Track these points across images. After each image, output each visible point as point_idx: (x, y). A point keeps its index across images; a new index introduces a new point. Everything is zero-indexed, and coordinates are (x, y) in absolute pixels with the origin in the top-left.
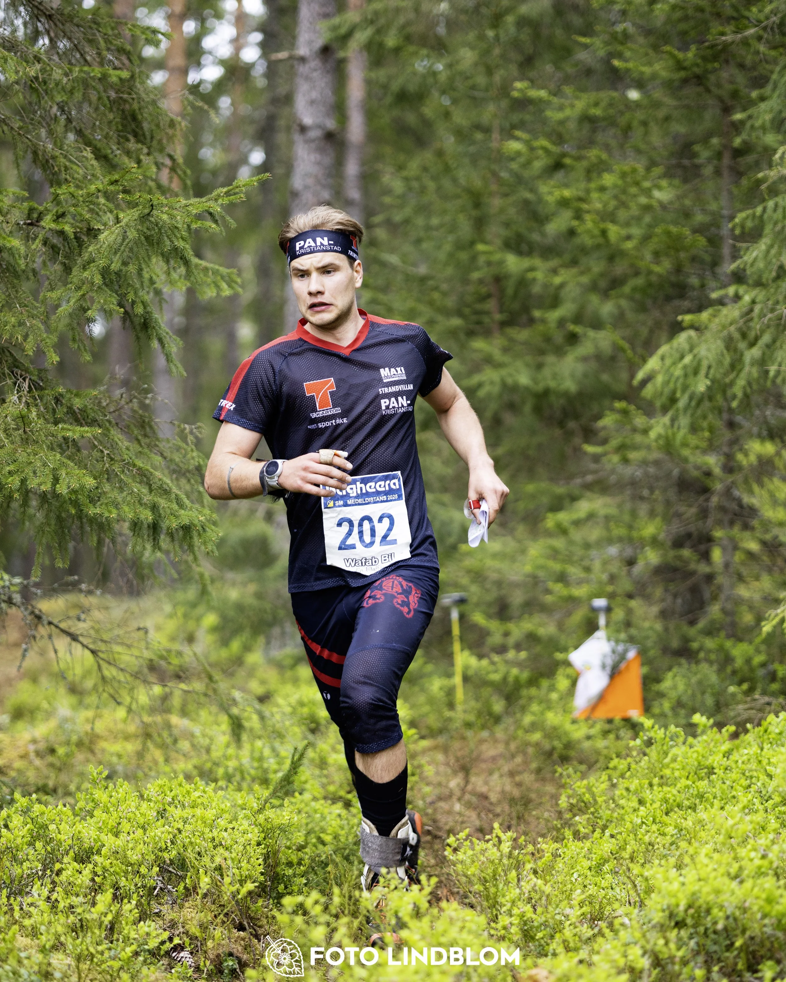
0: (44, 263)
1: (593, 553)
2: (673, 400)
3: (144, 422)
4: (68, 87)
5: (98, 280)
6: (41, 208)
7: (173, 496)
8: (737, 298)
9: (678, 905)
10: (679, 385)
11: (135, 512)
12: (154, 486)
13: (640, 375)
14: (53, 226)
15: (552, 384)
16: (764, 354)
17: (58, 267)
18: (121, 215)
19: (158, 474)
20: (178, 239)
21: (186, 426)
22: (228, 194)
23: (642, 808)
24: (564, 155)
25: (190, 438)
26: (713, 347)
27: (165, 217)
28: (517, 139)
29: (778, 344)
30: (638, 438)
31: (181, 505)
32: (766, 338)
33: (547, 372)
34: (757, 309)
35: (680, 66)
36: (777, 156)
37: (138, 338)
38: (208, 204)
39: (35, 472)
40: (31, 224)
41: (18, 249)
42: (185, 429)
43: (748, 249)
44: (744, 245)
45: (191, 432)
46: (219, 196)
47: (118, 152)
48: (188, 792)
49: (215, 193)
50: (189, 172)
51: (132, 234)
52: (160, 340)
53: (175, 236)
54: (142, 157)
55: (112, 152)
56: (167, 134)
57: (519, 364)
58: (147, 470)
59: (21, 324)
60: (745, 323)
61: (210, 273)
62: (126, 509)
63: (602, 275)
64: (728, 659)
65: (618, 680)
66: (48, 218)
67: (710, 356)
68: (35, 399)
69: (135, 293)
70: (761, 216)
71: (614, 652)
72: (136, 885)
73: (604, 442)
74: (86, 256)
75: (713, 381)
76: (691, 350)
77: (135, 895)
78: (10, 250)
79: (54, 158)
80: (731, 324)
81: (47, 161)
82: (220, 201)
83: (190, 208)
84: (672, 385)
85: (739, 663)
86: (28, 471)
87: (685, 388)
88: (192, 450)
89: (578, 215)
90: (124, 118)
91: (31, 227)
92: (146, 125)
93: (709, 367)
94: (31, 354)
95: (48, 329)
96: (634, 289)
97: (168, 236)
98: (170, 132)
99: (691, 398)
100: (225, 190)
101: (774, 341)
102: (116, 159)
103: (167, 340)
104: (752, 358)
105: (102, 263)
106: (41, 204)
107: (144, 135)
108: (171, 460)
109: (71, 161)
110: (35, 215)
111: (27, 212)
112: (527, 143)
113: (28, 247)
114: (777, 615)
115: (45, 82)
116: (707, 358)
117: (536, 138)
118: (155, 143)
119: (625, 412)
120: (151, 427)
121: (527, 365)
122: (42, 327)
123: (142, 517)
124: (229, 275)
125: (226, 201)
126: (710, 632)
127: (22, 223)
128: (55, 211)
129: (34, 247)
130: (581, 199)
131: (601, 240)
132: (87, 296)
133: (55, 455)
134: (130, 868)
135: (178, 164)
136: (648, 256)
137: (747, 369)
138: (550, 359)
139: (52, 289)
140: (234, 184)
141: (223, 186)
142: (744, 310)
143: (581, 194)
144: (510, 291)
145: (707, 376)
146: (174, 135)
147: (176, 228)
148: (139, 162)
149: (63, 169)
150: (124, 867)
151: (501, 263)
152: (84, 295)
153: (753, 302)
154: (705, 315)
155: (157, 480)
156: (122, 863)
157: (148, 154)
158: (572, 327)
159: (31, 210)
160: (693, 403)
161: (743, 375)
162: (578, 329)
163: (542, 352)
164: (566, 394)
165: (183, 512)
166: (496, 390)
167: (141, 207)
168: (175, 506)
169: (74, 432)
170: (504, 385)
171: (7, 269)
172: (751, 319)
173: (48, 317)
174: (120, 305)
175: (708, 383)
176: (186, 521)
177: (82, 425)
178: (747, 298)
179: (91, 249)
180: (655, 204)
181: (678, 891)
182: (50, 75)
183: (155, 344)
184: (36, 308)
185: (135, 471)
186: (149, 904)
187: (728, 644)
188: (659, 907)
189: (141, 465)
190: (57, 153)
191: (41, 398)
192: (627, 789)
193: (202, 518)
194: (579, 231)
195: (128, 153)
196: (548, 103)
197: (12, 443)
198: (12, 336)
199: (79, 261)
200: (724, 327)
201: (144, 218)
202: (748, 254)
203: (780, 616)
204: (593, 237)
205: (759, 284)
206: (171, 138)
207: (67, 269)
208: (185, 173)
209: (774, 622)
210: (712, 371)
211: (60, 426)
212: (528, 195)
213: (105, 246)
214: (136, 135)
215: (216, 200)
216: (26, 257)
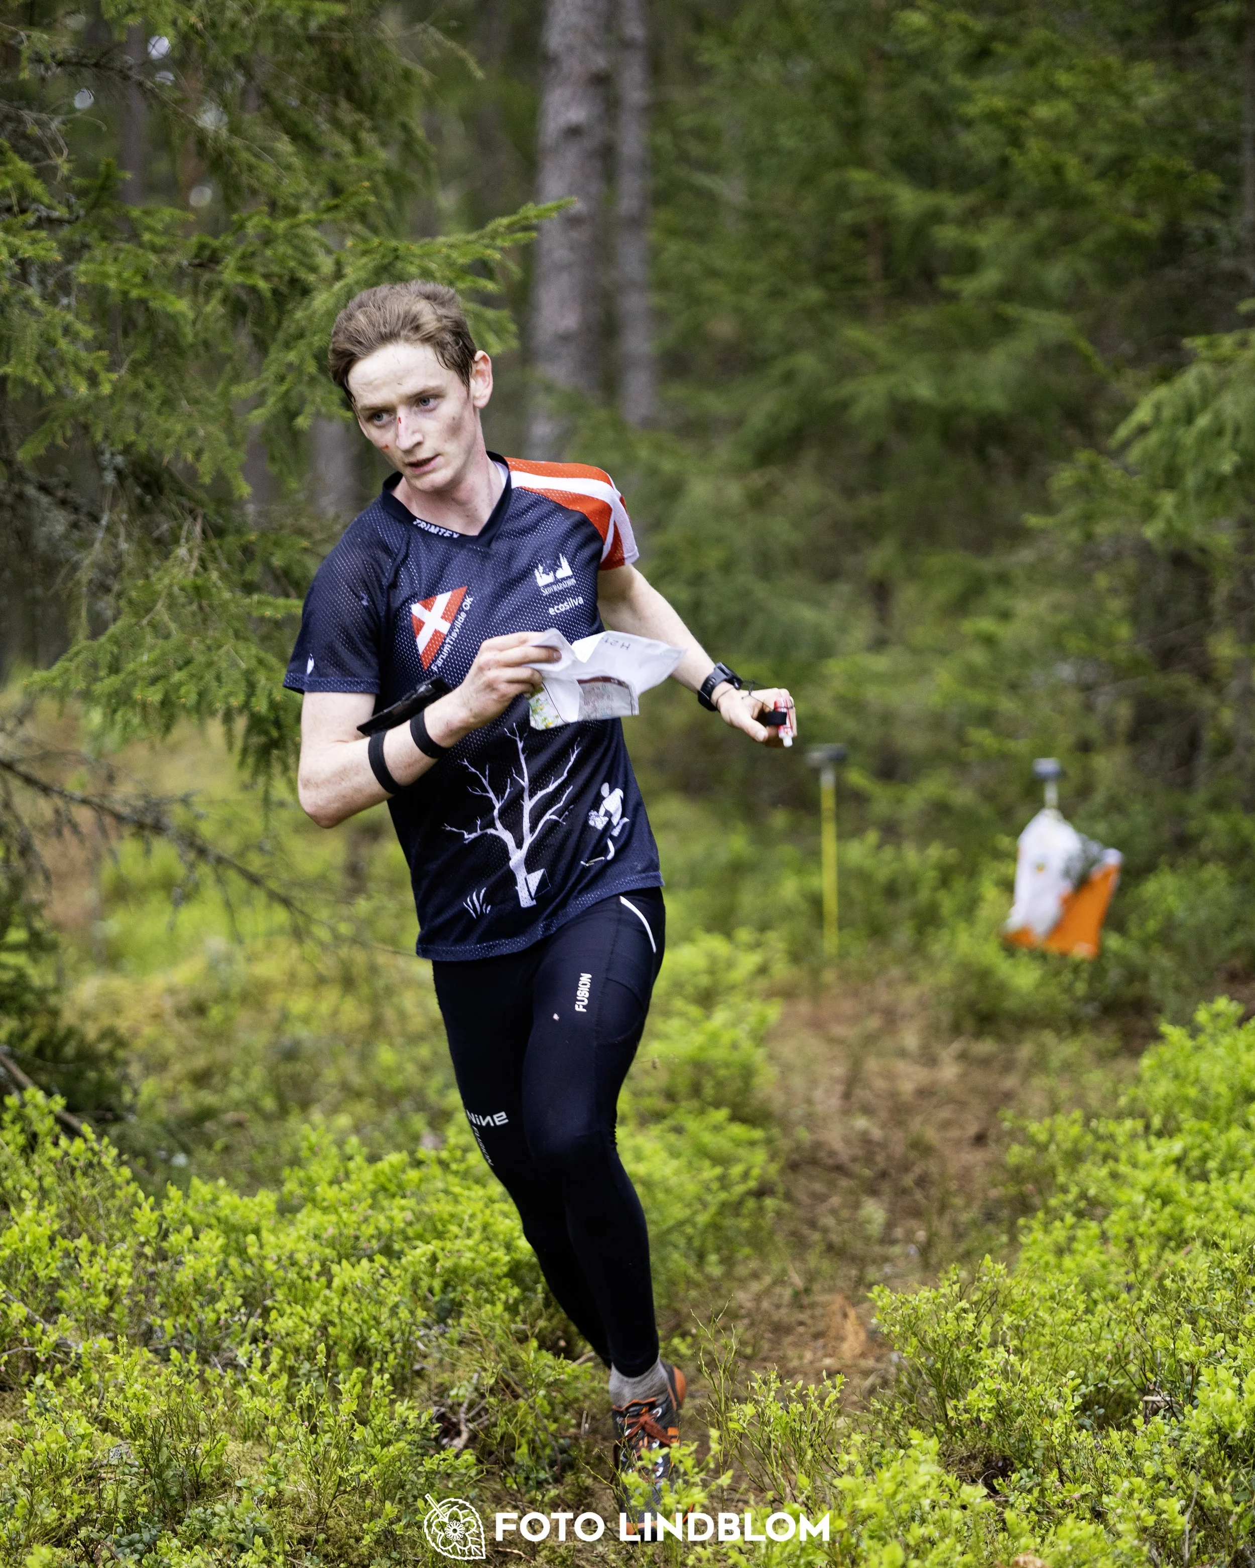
0: (223, 333)
4: (251, 32)
5: (311, 367)
6: (216, 243)
9: (1232, 1426)
14: (240, 279)
15: (968, 398)
17: (243, 340)
22: (511, 229)
24: (993, 36)
30: (1113, 503)
33: (959, 378)
39: (218, 678)
40: (200, 265)
41: (183, 315)
46: (497, 231)
47: (325, 127)
49: (490, 227)
54: (362, 134)
55: (317, 126)
56: (399, 91)
57: (917, 365)
59: (191, 433)
63: (1052, 231)
66: (230, 262)
67: (1238, 413)
68: (212, 551)
74: (289, 327)
76: (1209, 402)
78: (172, 318)
79: (231, 151)
81: (220, 156)
82: (499, 242)
86: (209, 676)
89: (1016, 139)
90: (332, 68)
91: (199, 271)
92: (364, 82)
93: (1238, 432)
94: (207, 480)
95: (233, 444)
96: (1098, 245)
98: (404, 88)
99: (1208, 478)
100: (507, 221)
102: (323, 141)
105: (317, 341)
106: (216, 236)
107: (363, 94)
109: (256, 155)
110: (207, 253)
111: (194, 250)
112: (934, 15)
113: (195, 306)
115: (213, 25)
116: (1234, 417)
118: (380, 107)
119: (1095, 467)
121: (929, 366)
122: (223, 437)
125: (509, 241)
127: (185, 263)
128: (239, 251)
129: (208, 309)
130: (1018, 112)
131: (1052, 180)
132: (293, 394)
133: (248, 649)
138: (966, 356)
139: (236, 378)
140: (522, 210)
141: (503, 214)
143: (1019, 103)
144: (901, 243)
145: (1233, 447)
148: (355, 140)
149: (245, 167)
151: (888, 198)
152: (287, 392)
154: (1227, 342)
157: (372, 128)
158: (1001, 307)
159: (202, 247)
162: (1010, 309)
163: (950, 346)
164: (989, 414)
166: (880, 406)
169: (276, 608)
170: (893, 399)
171: (166, 341)
173: (231, 420)
175: (1236, 458)
177: (287, 596)
179: (299, 315)
180: (1136, 117)
181: (1234, 1405)
182: (222, 12)
184: (212, 405)
190: (237, 142)
191: (221, 547)
194: (1019, 163)
195: (340, 128)
197: (182, 626)
198: (178, 454)
199: (281, 336)
204: (1040, 174)
206: (403, 97)
207: (261, 346)
208: (426, 150)
211: (256, 597)
213: (321, 312)
214: (350, 97)
215: (493, 238)
216: (194, 323)
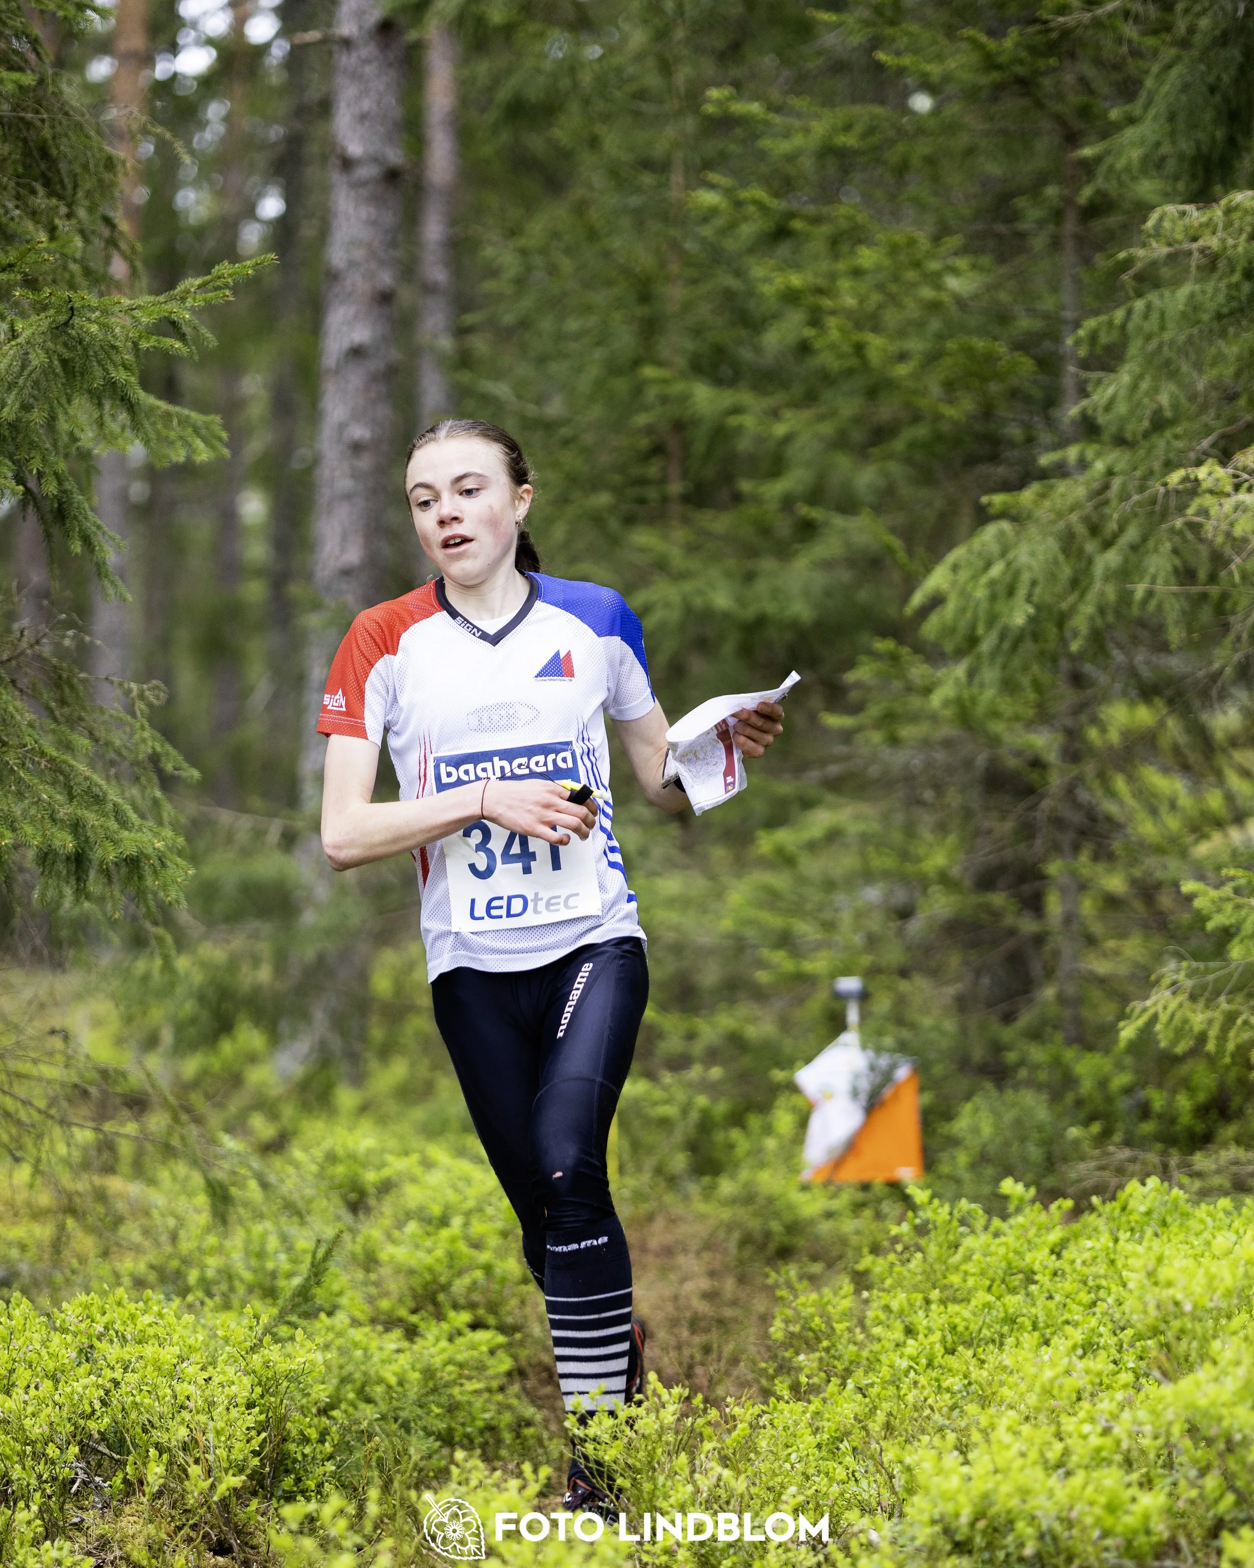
1: (840, 898)
2: (973, 641)
3: (60, 677)
7: (110, 806)
8: (1083, 464)
9: (957, 1515)
10: (982, 614)
11: (44, 836)
12: (77, 790)
13: (918, 599)
15: (771, 608)
16: (1126, 561)
18: (19, 326)
19: (82, 768)
20: (115, 366)
21: (133, 686)
22: (202, 289)
23: (910, 1342)
24: (791, 215)
25: (140, 706)
26: (1041, 548)
27: (94, 328)
28: (712, 186)
29: (1151, 544)
30: (915, 702)
31: (124, 823)
32: (1132, 534)
33: (761, 586)
34: (1116, 483)
35: (990, 63)
36: (1150, 223)
37: (48, 536)
38: (168, 307)
42: (130, 691)
43: (1099, 382)
44: (1094, 375)
45: (141, 696)
46: (188, 292)
47: (17, 212)
48: (133, 1317)
49: (180, 288)
50: (139, 247)
51: (37, 358)
52: (87, 541)
53: (112, 361)
54: (57, 221)
55: (7, 213)
56: (100, 181)
57: (714, 573)
58: (65, 762)
60: (1096, 508)
61: (175, 422)
62: (29, 829)
63: (857, 420)
64: (1069, 1080)
65: (880, 1117)
67: (1034, 564)
69: (44, 460)
70: (1123, 327)
71: (872, 1068)
72: (40, 1476)
73: (856, 709)
75: (1038, 608)
76: (1003, 554)
77: (37, 1495)
80: (1072, 509)
82: (189, 302)
83: (137, 313)
84: (969, 615)
85: (1087, 1086)
87: (992, 619)
88: (143, 728)
89: (815, 319)
90: (27, 153)
92: (63, 166)
93: (1034, 583)
96: (912, 445)
97: (99, 362)
98: (107, 176)
99: (1002, 637)
100: (198, 281)
101: (1145, 539)
103: (98, 539)
104: (1107, 569)
107: (62, 182)
108: (107, 744)
112: (728, 192)
114: (1145, 1010)
116: (1030, 568)
117: (745, 185)
118: (80, 196)
119: (894, 658)
120: (72, 687)
121: (728, 575)
123: (57, 843)
124: (207, 426)
125: (198, 301)
126: (1036, 1035)
130: (820, 291)
131: (853, 362)
134: (29, 1448)
135: (121, 233)
136: (935, 390)
137: (1097, 586)
138: (768, 564)
140: (215, 271)
141: (195, 274)
142: (1096, 485)
143: (820, 281)
144: (699, 447)
145: (1029, 599)
146: (113, 184)
147: (114, 347)
148: (52, 231)
150: (18, 1447)
151: (684, 398)
153: (1110, 473)
154: (1027, 496)
155: (80, 779)
156: (15, 1440)
157: (69, 216)
158: (804, 510)
160: (1006, 645)
161: (1092, 596)
162: (816, 514)
163: (753, 553)
164: (794, 625)
165: (126, 833)
166: (674, 616)
167: (52, 312)
168: (113, 825)
170: (688, 609)
172: (1106, 502)
174: (20, 479)
175: (1031, 610)
176: (131, 850)
178: (1099, 466)
180: (945, 298)
181: (958, 1491)
183: (77, 547)
185: (44, 763)
186: (61, 1509)
187: (1069, 1054)
188: (926, 1517)
189: (55, 754)
192: (887, 1308)
193: (159, 845)
194: (818, 345)
195: (34, 214)
196: (766, 123)
200: (1060, 515)
201: (60, 330)
202: (1100, 390)
203: (1151, 1012)
204: (840, 356)
205: (1121, 441)
206: (105, 189)
208: (133, 248)
209: (1140, 1022)
210: (1038, 591)
212: (731, 282)
214: (47, 184)
215: (183, 299)
